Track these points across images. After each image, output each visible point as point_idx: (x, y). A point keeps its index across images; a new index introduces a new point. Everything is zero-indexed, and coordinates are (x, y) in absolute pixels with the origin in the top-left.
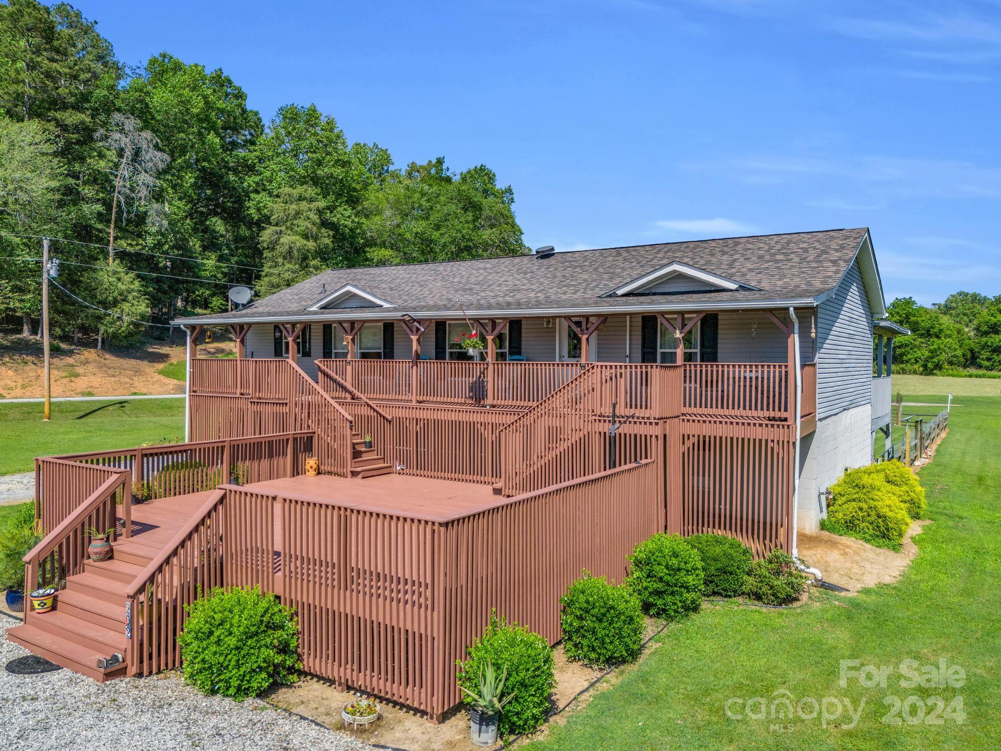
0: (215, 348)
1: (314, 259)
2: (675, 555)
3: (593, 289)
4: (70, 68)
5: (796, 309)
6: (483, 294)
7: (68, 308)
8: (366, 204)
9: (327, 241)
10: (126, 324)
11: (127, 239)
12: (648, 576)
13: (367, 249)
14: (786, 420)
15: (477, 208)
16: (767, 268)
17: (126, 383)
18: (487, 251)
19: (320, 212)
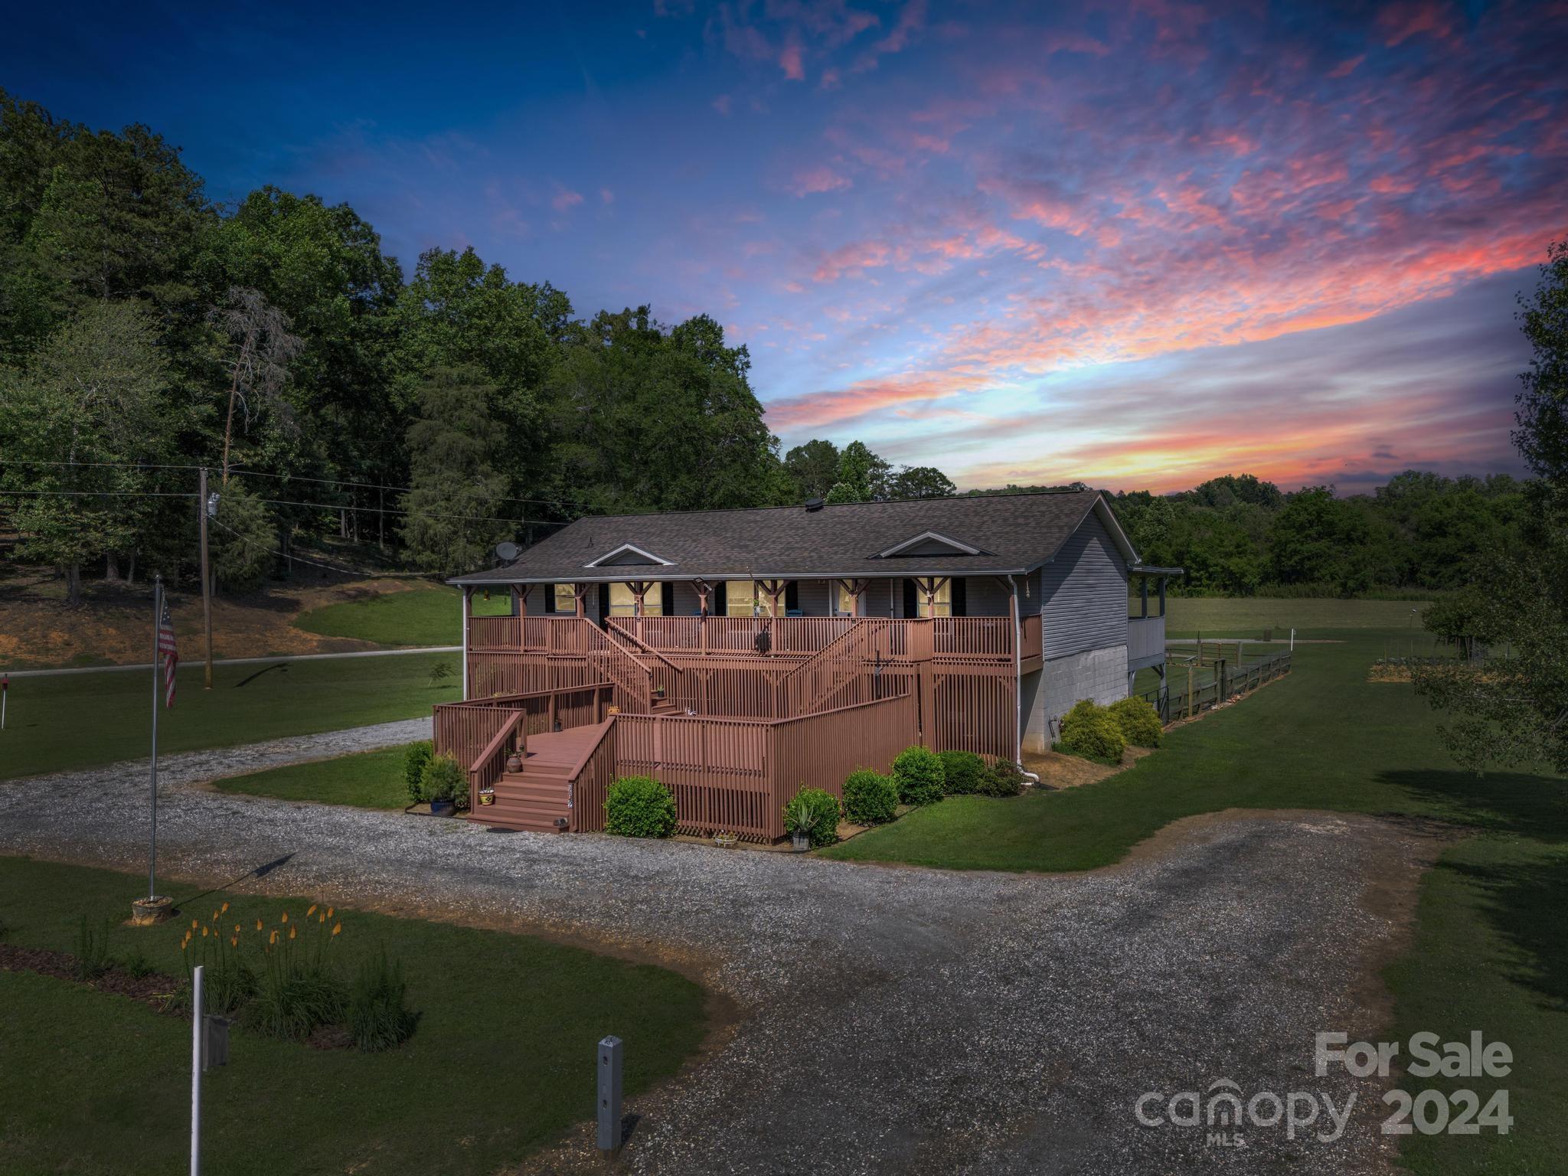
0: (355, 589)
1: (482, 462)
2: (923, 759)
3: (860, 549)
4: (166, 225)
5: (1013, 576)
6: (759, 552)
7: (169, 542)
8: (549, 385)
9: (500, 437)
10: (249, 562)
11: (242, 448)
12: (904, 775)
13: (553, 445)
14: (1009, 660)
15: (703, 384)
16: (1007, 533)
17: (259, 640)
18: (717, 444)
19: (490, 399)
